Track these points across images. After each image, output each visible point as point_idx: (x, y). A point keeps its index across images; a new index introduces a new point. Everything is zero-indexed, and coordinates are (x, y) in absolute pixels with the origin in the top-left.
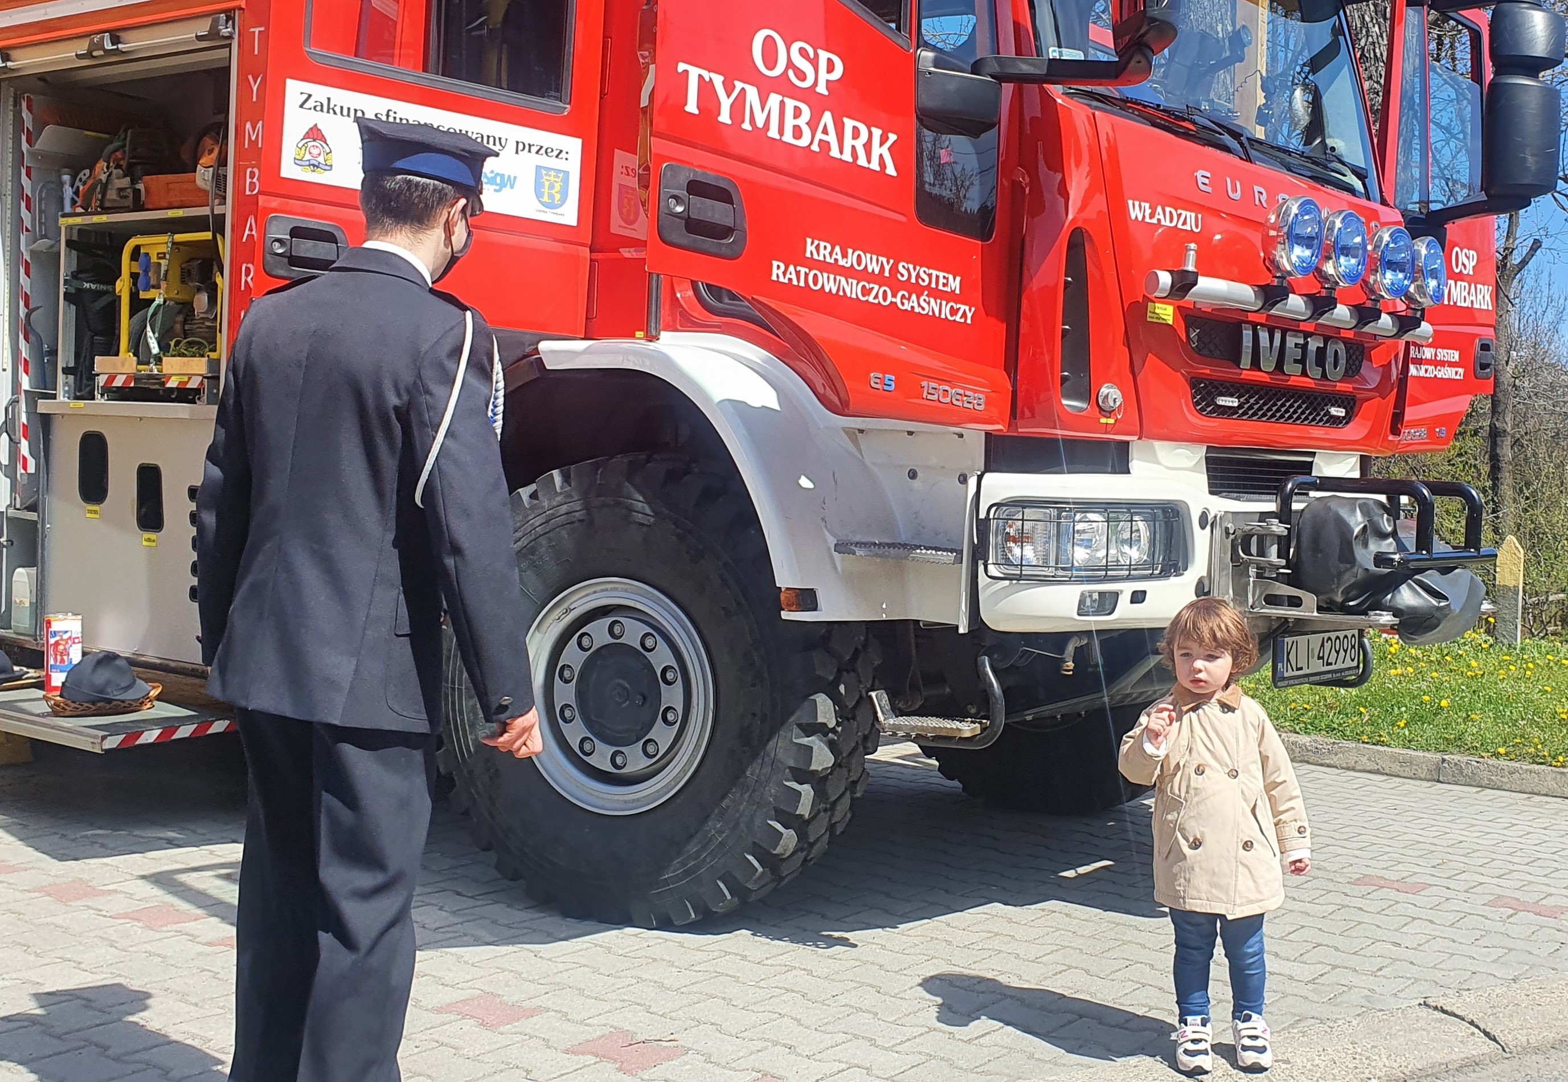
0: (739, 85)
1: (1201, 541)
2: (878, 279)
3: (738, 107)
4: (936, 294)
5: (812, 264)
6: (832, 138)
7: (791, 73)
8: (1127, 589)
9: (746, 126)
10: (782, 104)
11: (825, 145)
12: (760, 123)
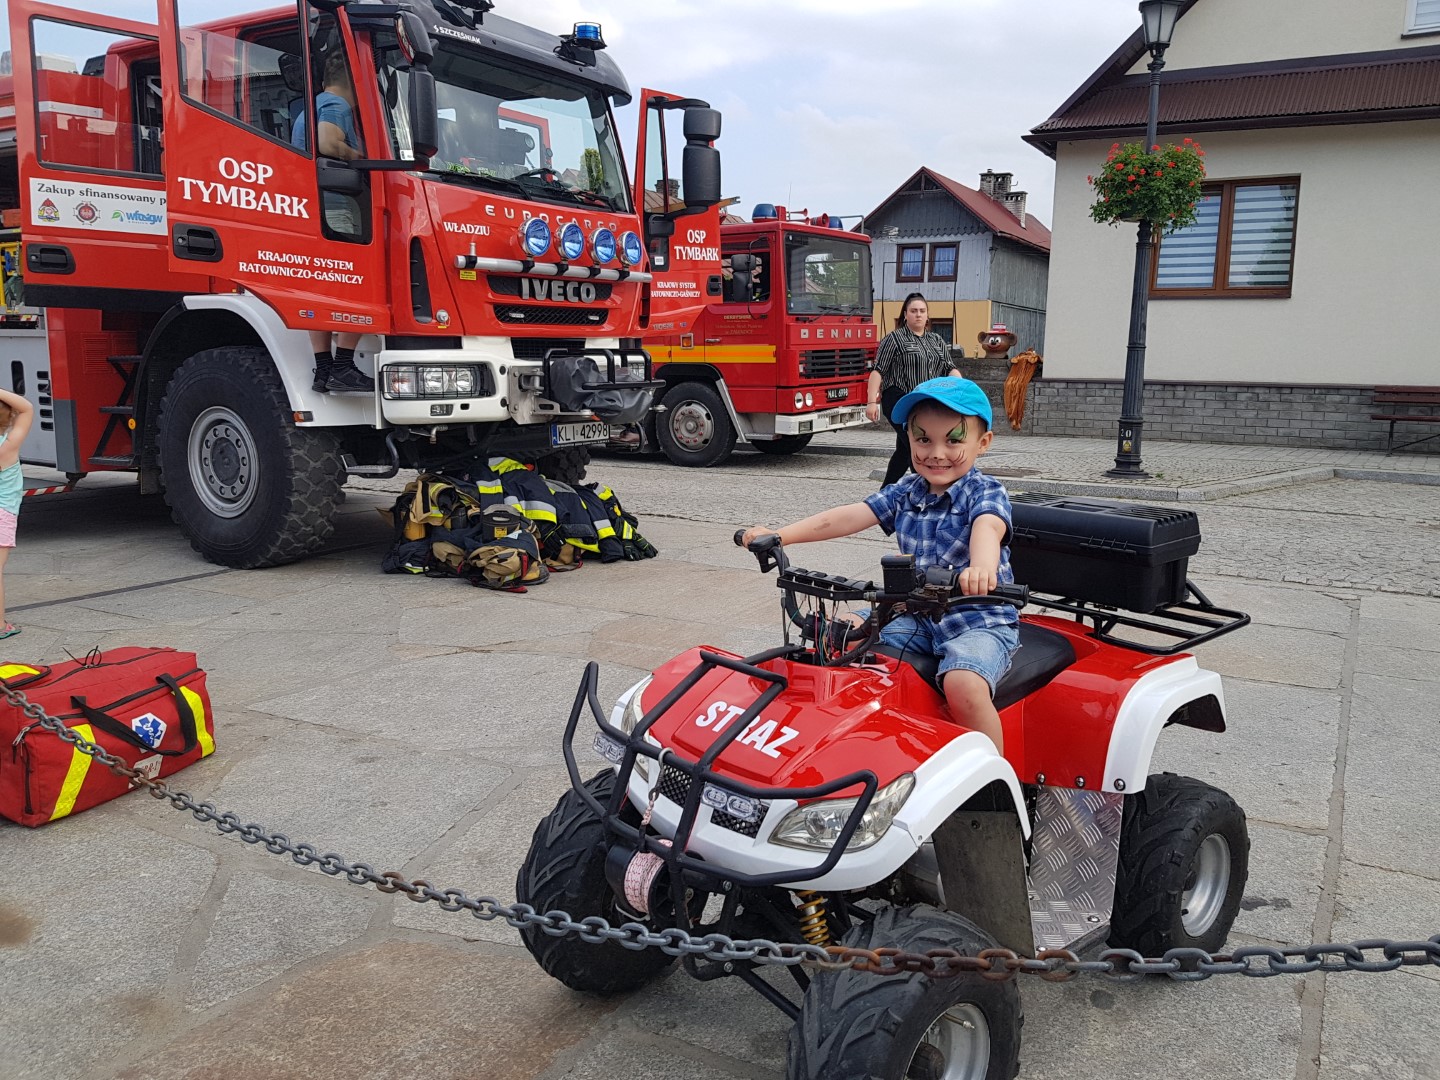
0: (213, 185)
1: (501, 382)
2: (303, 266)
3: (213, 195)
4: (337, 271)
5: (262, 262)
6: (269, 203)
7: (242, 177)
8: (457, 403)
9: (219, 202)
10: (239, 191)
11: (265, 208)
12: (226, 200)
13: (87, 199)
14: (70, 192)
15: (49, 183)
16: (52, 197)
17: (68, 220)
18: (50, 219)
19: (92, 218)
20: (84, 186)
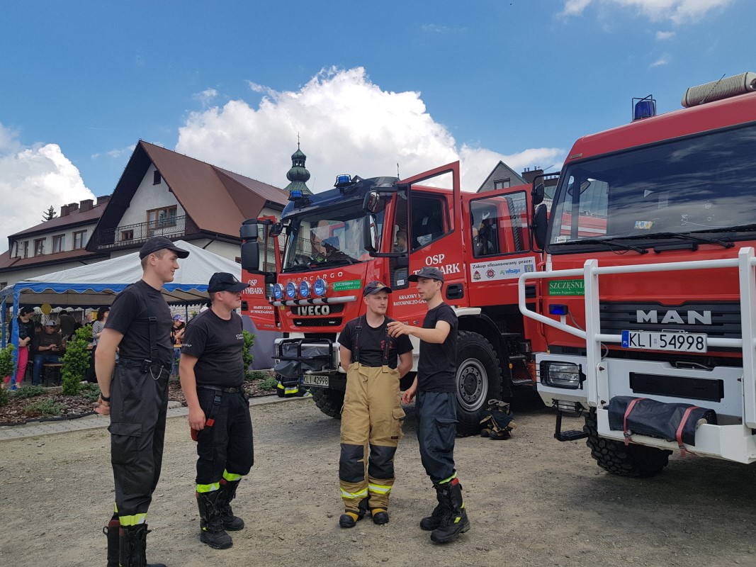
13: (491, 268)
14: (484, 266)
15: (476, 264)
16: (478, 270)
17: (484, 278)
18: (477, 279)
19: (493, 276)
20: (488, 263)
